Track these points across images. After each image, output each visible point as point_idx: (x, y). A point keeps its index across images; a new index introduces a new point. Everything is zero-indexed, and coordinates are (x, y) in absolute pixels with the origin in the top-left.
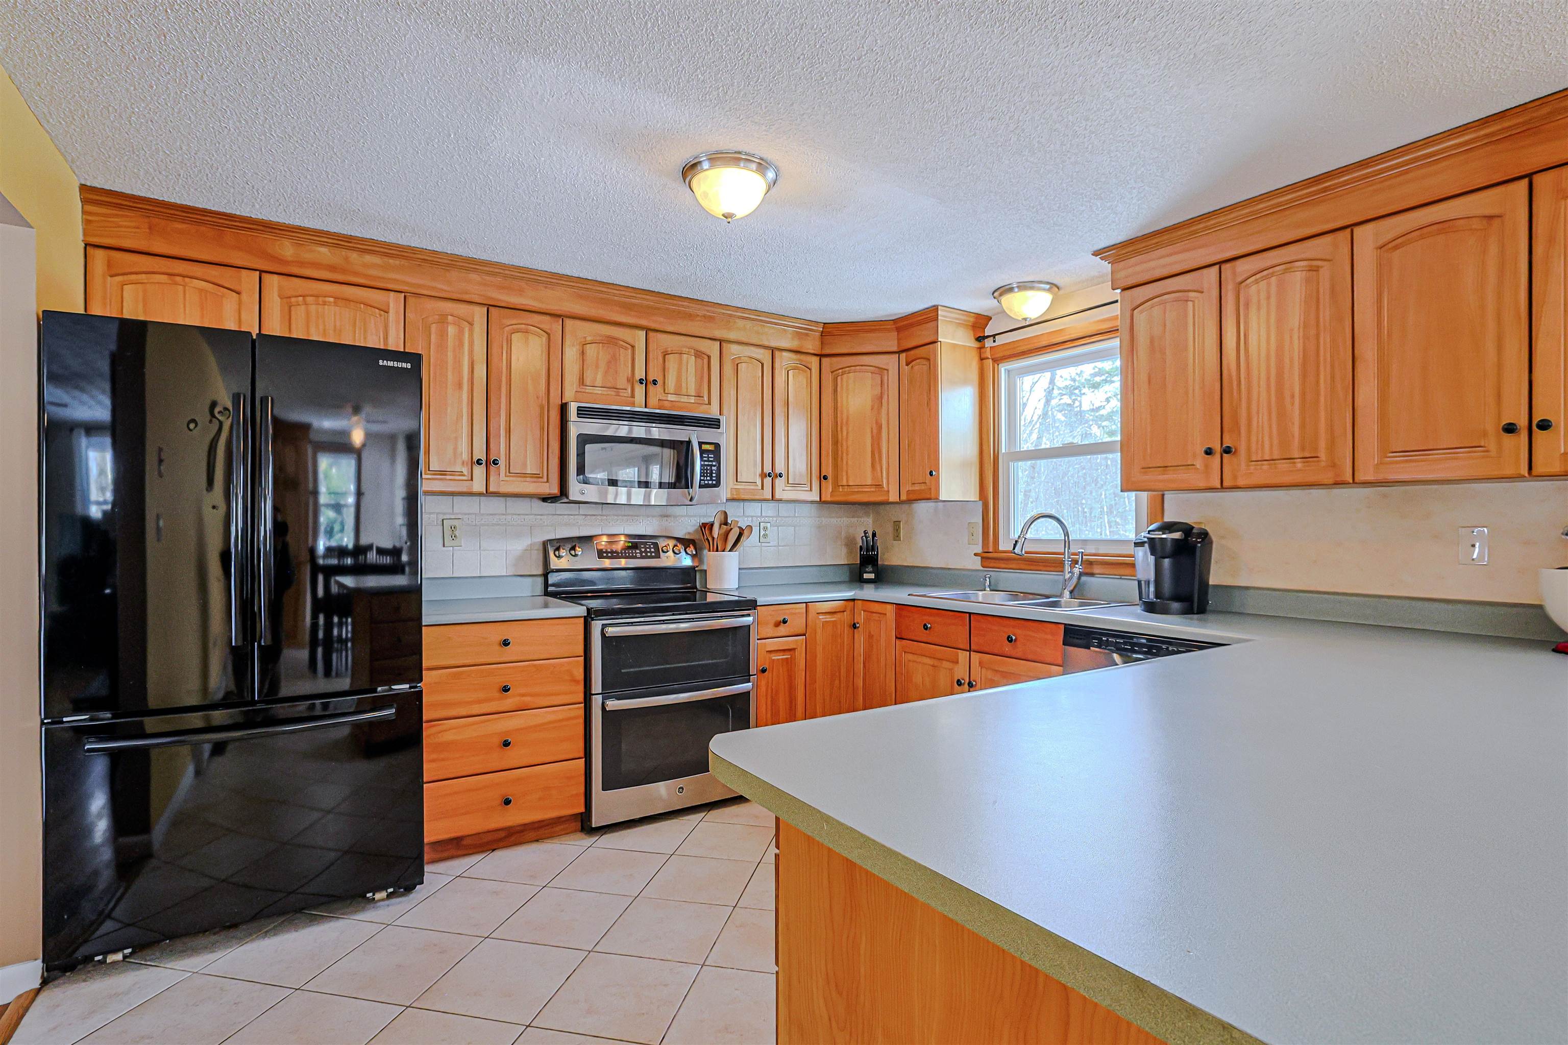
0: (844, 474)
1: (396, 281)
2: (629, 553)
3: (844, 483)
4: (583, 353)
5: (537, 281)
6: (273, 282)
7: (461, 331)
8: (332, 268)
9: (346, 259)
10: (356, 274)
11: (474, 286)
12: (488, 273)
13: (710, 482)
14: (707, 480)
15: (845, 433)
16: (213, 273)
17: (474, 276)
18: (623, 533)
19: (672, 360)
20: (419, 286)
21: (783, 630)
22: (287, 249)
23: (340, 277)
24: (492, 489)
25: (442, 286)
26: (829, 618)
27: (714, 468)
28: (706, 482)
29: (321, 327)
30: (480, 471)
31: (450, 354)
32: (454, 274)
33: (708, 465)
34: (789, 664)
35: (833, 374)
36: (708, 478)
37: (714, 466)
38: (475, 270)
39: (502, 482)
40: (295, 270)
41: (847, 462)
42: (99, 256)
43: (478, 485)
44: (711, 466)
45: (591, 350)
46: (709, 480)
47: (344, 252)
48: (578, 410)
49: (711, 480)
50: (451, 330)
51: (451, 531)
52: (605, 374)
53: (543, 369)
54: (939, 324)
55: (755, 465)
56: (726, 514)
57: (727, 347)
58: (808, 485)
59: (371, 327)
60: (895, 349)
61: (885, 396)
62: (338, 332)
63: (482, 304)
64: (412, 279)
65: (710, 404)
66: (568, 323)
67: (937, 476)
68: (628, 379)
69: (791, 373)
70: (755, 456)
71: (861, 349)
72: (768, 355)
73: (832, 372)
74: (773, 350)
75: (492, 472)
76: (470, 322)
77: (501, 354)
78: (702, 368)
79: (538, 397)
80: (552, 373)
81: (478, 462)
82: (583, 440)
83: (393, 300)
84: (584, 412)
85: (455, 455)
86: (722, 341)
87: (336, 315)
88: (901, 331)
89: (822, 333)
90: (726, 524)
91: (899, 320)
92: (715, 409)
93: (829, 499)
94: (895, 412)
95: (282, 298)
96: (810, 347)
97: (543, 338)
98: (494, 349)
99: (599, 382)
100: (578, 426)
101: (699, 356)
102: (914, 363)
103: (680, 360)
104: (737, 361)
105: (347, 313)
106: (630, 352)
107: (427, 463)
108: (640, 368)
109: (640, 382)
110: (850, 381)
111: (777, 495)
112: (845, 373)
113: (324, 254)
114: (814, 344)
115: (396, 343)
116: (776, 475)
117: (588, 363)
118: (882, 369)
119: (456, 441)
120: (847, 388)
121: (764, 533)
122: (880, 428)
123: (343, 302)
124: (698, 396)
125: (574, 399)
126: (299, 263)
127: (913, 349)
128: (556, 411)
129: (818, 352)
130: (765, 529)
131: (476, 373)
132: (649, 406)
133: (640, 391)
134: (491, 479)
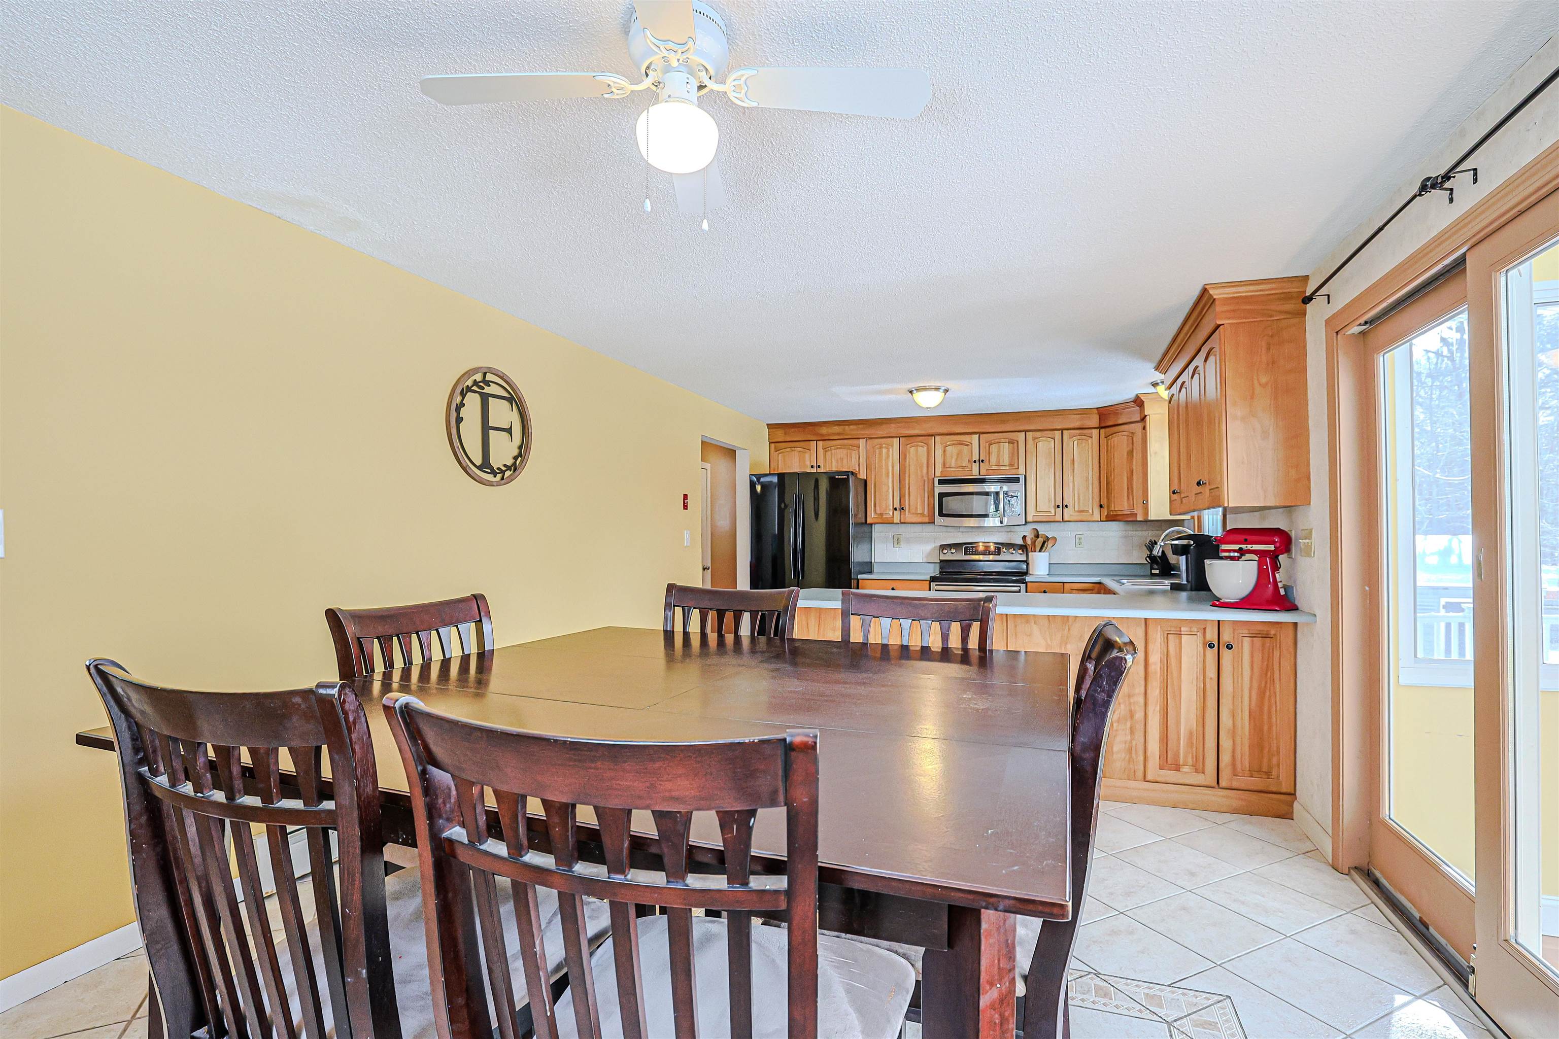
0: (1112, 503)
1: (863, 434)
3: (1113, 509)
4: (945, 451)
6: (820, 443)
7: (888, 451)
8: (839, 434)
9: (844, 429)
10: (847, 434)
11: (892, 429)
12: (901, 423)
15: (1113, 477)
16: (802, 444)
17: (893, 425)
19: (994, 448)
20: (871, 434)
22: (824, 430)
23: (842, 437)
24: (902, 521)
25: (880, 433)
29: (836, 458)
30: (897, 513)
31: (884, 462)
32: (884, 426)
38: (894, 423)
39: (908, 517)
40: (827, 438)
41: (1114, 495)
42: (773, 445)
43: (897, 520)
45: (949, 449)
47: (842, 427)
48: (938, 481)
50: (884, 451)
51: (897, 540)
52: (956, 460)
53: (925, 462)
54: (1146, 405)
55: (1049, 500)
56: (1037, 530)
57: (1029, 435)
58: (1091, 511)
59: (853, 455)
60: (1139, 419)
61: (1134, 451)
62: (842, 459)
63: (897, 437)
64: (868, 432)
65: (1018, 469)
66: (938, 438)
67: (1147, 503)
68: (969, 461)
69: (1076, 442)
70: (1049, 496)
71: (1120, 422)
72: (1058, 434)
73: (1106, 438)
74: (1062, 430)
75: (902, 513)
76: (892, 446)
77: (905, 458)
78: (1013, 448)
79: (923, 476)
80: (930, 464)
81: (896, 509)
82: (942, 496)
83: (862, 442)
84: (941, 482)
85: (887, 506)
86: (1026, 431)
87: (841, 453)
88: (1140, 407)
89: (1098, 413)
90: (1037, 536)
91: (1135, 401)
92: (1022, 470)
93: (1105, 520)
94: (1140, 461)
95: (823, 449)
96: (1091, 424)
97: (925, 448)
98: (902, 456)
99: (953, 465)
100: (939, 489)
101: (1011, 442)
102: (1144, 428)
103: (999, 447)
104: (1036, 441)
105: (845, 451)
106: (970, 447)
107: (875, 510)
108: (975, 454)
109: (975, 462)
110: (1115, 443)
111: (1066, 519)
112: (1112, 438)
113: (836, 429)
114: (1094, 421)
115: (863, 461)
116: (1064, 506)
117: (948, 455)
118: (1132, 433)
119: (887, 499)
120: (1114, 447)
121: (1079, 541)
122: (1132, 472)
123: (843, 447)
124: (1010, 465)
125: (939, 475)
126: (829, 435)
127: (1143, 419)
128: (931, 482)
129: (1097, 426)
130: (1080, 539)
131: (895, 468)
132: (981, 474)
133: (975, 467)
134: (902, 516)
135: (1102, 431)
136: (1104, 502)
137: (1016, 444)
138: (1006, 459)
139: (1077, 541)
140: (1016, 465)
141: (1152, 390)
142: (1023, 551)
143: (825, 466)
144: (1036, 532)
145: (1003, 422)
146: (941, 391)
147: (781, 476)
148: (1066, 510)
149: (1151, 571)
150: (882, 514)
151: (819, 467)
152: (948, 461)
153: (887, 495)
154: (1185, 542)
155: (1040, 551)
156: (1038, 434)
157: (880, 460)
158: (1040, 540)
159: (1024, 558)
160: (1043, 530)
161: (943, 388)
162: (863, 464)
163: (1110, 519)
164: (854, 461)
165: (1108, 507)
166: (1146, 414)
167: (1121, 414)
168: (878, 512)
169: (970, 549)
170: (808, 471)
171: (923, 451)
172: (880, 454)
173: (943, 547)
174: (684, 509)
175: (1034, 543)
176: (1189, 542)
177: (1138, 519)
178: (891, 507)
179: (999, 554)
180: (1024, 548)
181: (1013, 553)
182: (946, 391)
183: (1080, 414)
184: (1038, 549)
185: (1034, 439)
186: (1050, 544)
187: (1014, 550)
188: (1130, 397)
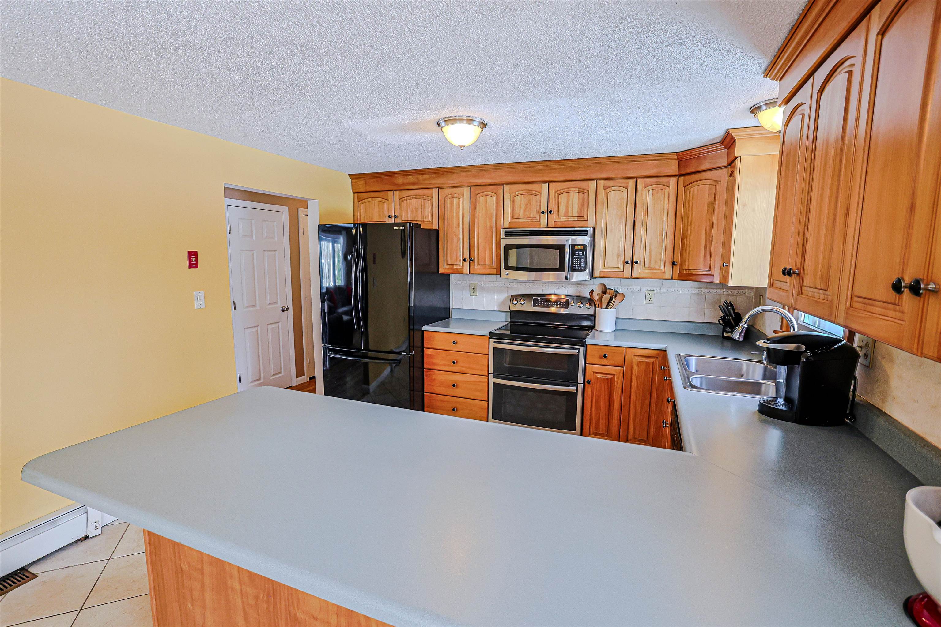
0: (687, 261)
1: (435, 183)
2: (546, 304)
3: (686, 267)
4: (513, 201)
5: (488, 170)
6: (397, 193)
7: (459, 201)
8: (413, 184)
9: (418, 179)
10: (421, 184)
11: (463, 178)
12: (468, 171)
13: (580, 268)
14: (577, 267)
16: (381, 194)
17: (463, 174)
18: (554, 293)
19: (563, 198)
20: (443, 184)
21: (605, 361)
22: (400, 180)
23: (416, 187)
24: (472, 271)
25: (452, 182)
26: (644, 360)
27: (582, 260)
28: (577, 268)
29: (411, 208)
31: (455, 212)
32: (455, 175)
33: (578, 258)
34: (610, 383)
35: (686, 188)
36: (579, 266)
37: (582, 258)
38: (463, 172)
39: (477, 268)
40: (402, 188)
41: (689, 252)
42: (356, 195)
43: (466, 270)
44: (580, 258)
45: (518, 199)
46: (579, 267)
47: (417, 176)
48: (505, 233)
49: (580, 266)
50: (455, 201)
51: (473, 288)
52: (525, 211)
53: (494, 214)
54: (737, 143)
55: (618, 256)
56: (604, 285)
57: (601, 183)
58: (662, 268)
59: (427, 205)
60: (725, 164)
61: (717, 203)
62: (416, 209)
63: (467, 186)
64: (439, 181)
65: (587, 220)
66: (507, 187)
67: (728, 266)
68: (537, 212)
69: (651, 192)
70: (618, 250)
71: (703, 168)
72: (631, 183)
73: (685, 187)
74: (637, 178)
75: (471, 265)
76: (463, 196)
77: (475, 208)
78: (584, 198)
79: (491, 227)
80: (499, 215)
81: (465, 260)
82: (508, 248)
83: (435, 192)
84: (508, 234)
85: (457, 257)
86: (597, 179)
87: (416, 203)
88: (728, 149)
89: (678, 159)
90: (604, 292)
91: (722, 142)
92: (591, 223)
93: (677, 278)
94: (722, 215)
95: (400, 199)
96: (668, 171)
97: (495, 197)
98: (473, 207)
99: (521, 215)
100: (507, 241)
101: (581, 192)
102: (732, 174)
103: (569, 196)
104: (608, 190)
105: (419, 201)
106: (538, 197)
107: (446, 261)
108: (544, 205)
109: (543, 212)
110: (696, 192)
111: (635, 275)
112: (691, 187)
113: (411, 178)
114: (673, 167)
115: (435, 211)
116: (634, 262)
117: (516, 206)
118: (717, 181)
119: (457, 251)
120: (693, 198)
121: (649, 297)
122: (712, 227)
123: (418, 197)
124: (580, 216)
125: (508, 227)
126: (404, 184)
127: (731, 163)
128: (499, 233)
129: (677, 173)
130: (650, 295)
131: (465, 219)
132: (549, 226)
133: (544, 218)
134: (471, 268)
135: (681, 179)
136: (678, 259)
137: (586, 194)
138: (575, 211)
139: (647, 297)
140: (585, 217)
141: (750, 121)
142: (590, 305)
143: (401, 216)
144: (603, 287)
145: (574, 169)
146: (476, 123)
147: (365, 226)
148: (635, 266)
149: (723, 334)
150: (452, 265)
151: (395, 216)
152: (517, 210)
153: (458, 246)
154: (791, 347)
155: (606, 308)
156: (610, 183)
157: (451, 209)
158: (607, 296)
159: (591, 312)
160: (612, 284)
161: (479, 120)
162: (436, 214)
163: (681, 278)
164: (427, 212)
165: (681, 265)
166: (736, 155)
167: (705, 158)
168: (449, 262)
169: (538, 301)
170: (387, 222)
171: (492, 201)
172: (452, 203)
173: (514, 297)
174: (191, 267)
175: (600, 299)
176: (799, 347)
177: (715, 281)
178: (461, 258)
179: (567, 307)
180: (590, 301)
181: (581, 307)
182: (483, 125)
183: (659, 160)
184: (604, 306)
185: (606, 188)
186: (617, 300)
187: (582, 303)
188: (718, 135)
